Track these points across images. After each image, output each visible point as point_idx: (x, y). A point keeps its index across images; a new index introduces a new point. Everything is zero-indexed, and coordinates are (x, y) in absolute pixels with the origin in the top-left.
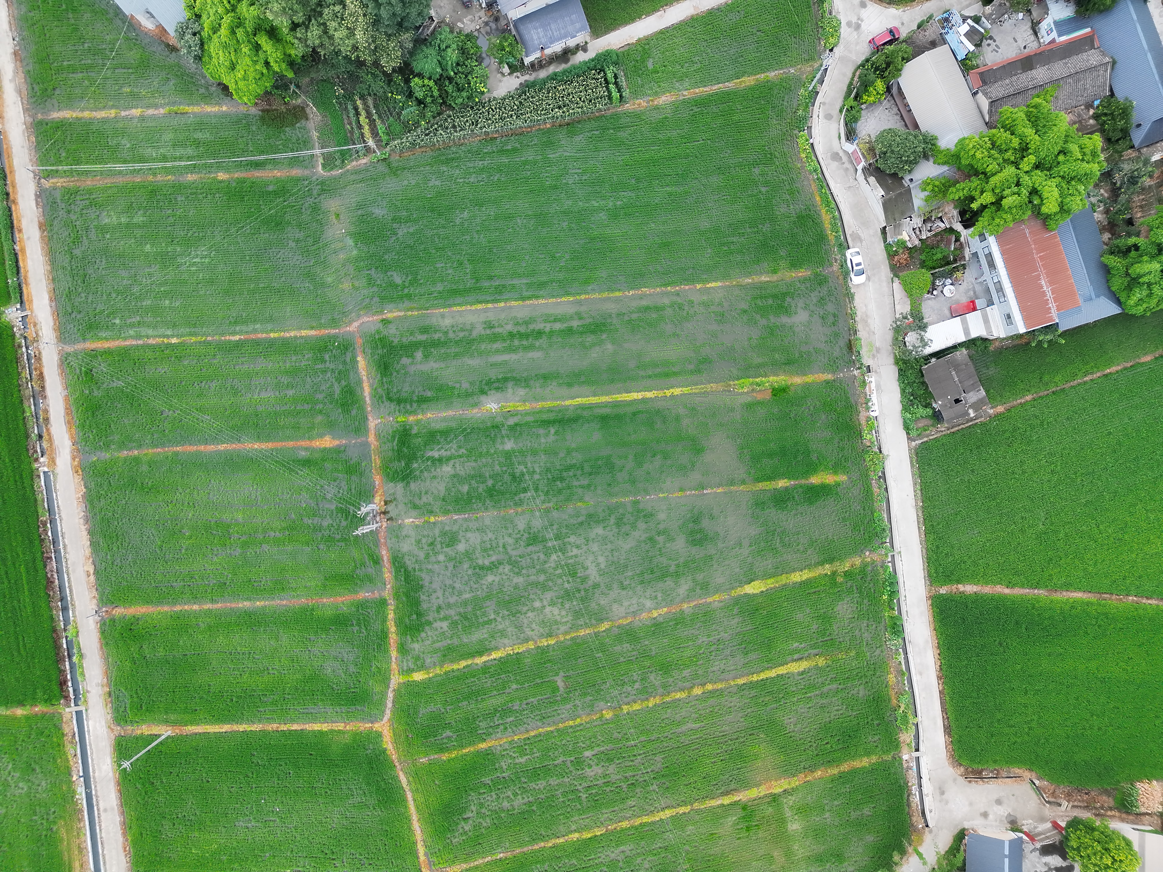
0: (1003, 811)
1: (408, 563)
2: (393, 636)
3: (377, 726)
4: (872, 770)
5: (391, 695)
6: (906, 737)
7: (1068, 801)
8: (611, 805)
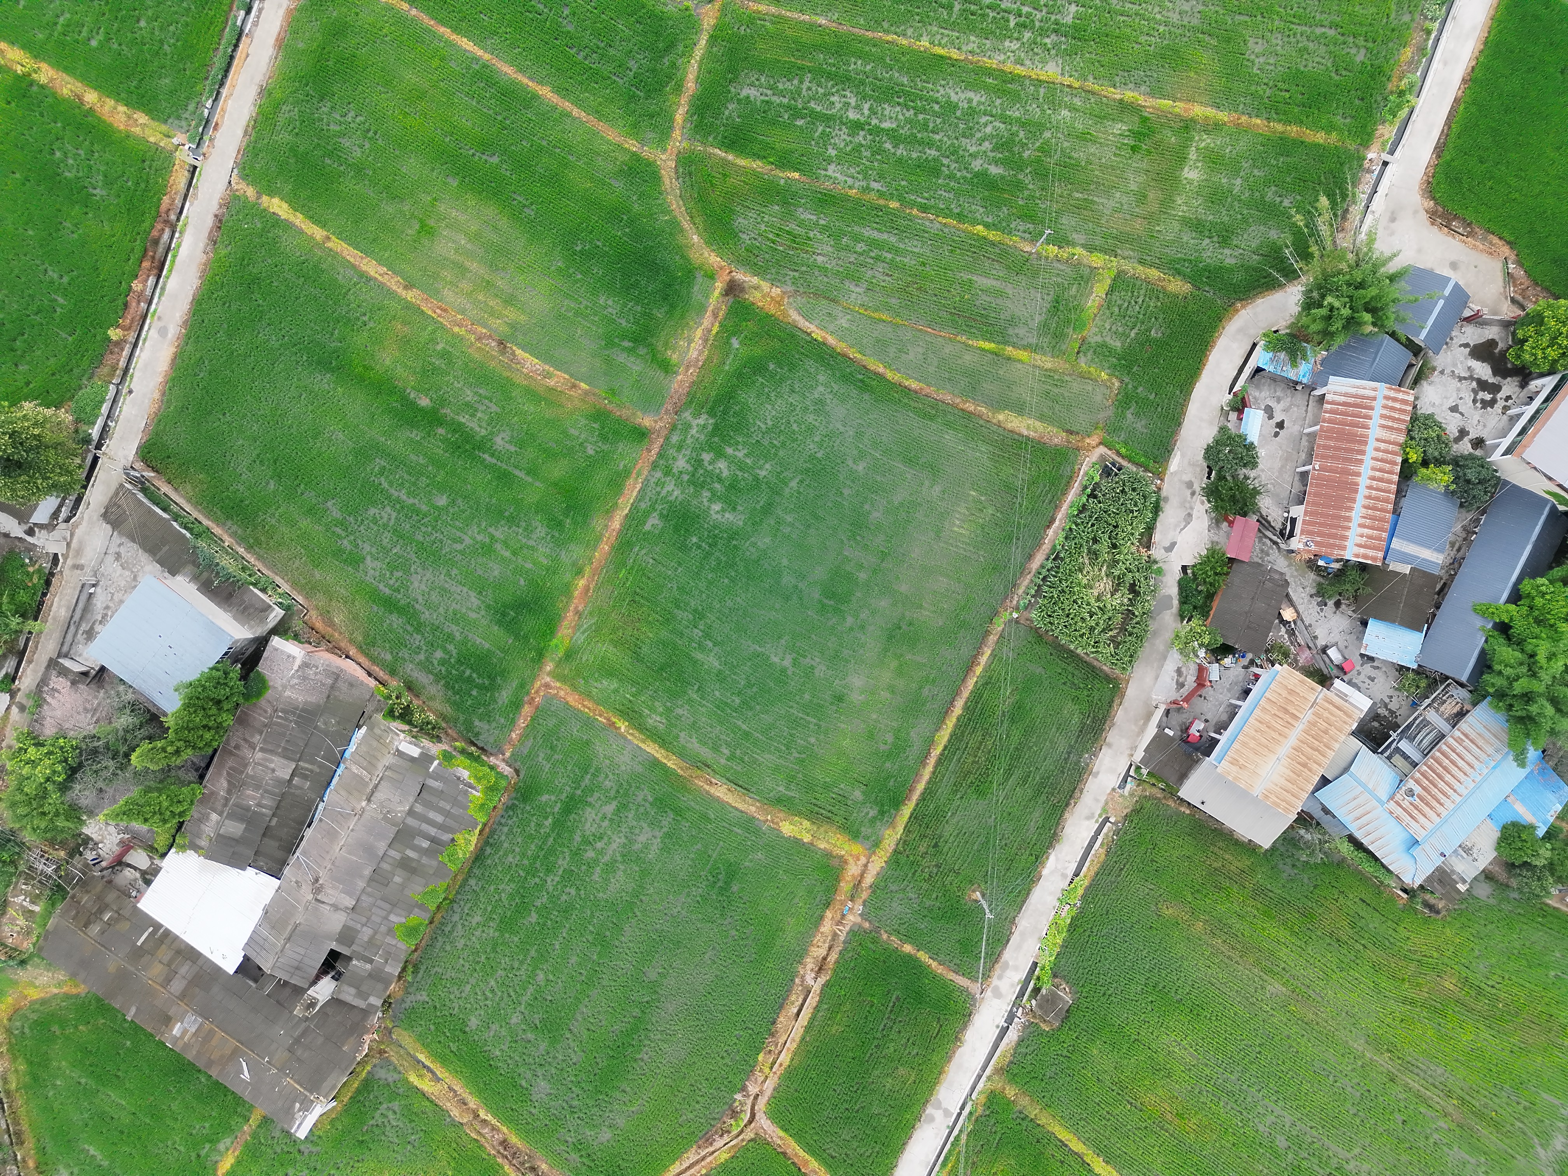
4: (1323, 151)
6: (1387, 131)
8: (986, 34)
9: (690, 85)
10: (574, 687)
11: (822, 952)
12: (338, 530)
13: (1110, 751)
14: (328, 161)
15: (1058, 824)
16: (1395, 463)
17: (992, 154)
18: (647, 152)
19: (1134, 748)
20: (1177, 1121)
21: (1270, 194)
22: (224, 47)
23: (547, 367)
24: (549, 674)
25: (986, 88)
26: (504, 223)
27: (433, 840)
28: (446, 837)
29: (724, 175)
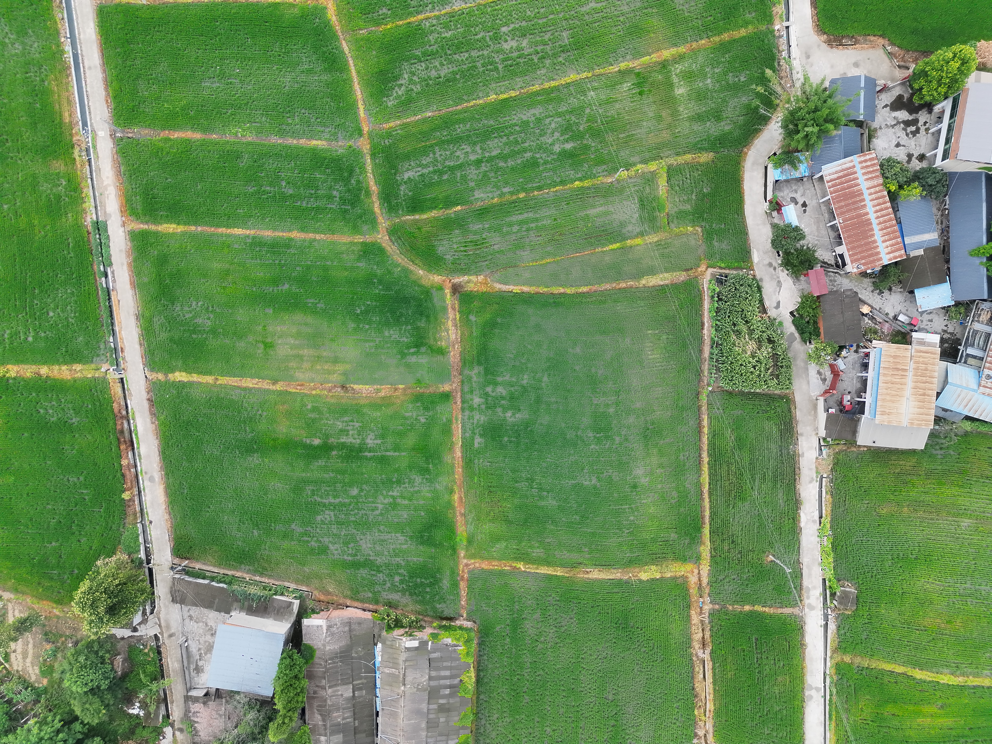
0: (859, 73)
4: (749, 40)
6: (779, 9)
8: (524, 74)
9: (374, 188)
10: (482, 558)
11: (700, 635)
12: (306, 539)
13: (803, 438)
14: (194, 336)
15: (795, 494)
16: (885, 196)
17: (561, 138)
18: (369, 239)
19: (817, 429)
20: (949, 626)
21: (730, 78)
22: (103, 303)
23: (375, 387)
24: (464, 558)
25: (540, 103)
26: (310, 319)
27: (451, 687)
28: (456, 681)
29: (419, 229)
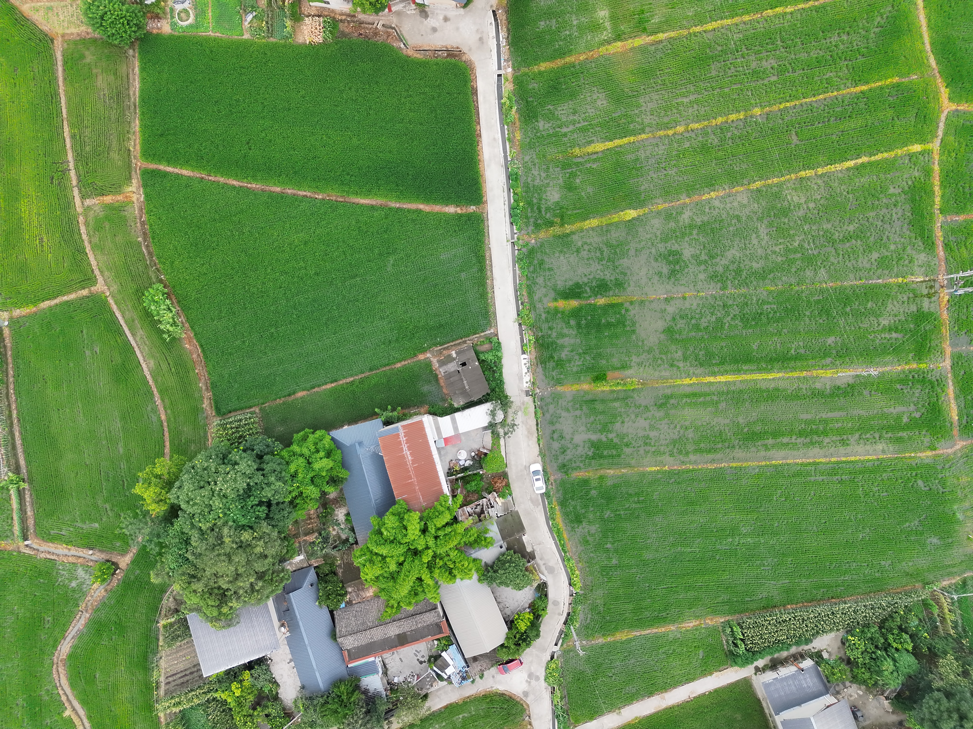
0: (431, 22)
1: (920, 244)
2: (937, 183)
3: (954, 107)
4: (537, 60)
5: (940, 133)
6: (508, 87)
7: (376, 28)
